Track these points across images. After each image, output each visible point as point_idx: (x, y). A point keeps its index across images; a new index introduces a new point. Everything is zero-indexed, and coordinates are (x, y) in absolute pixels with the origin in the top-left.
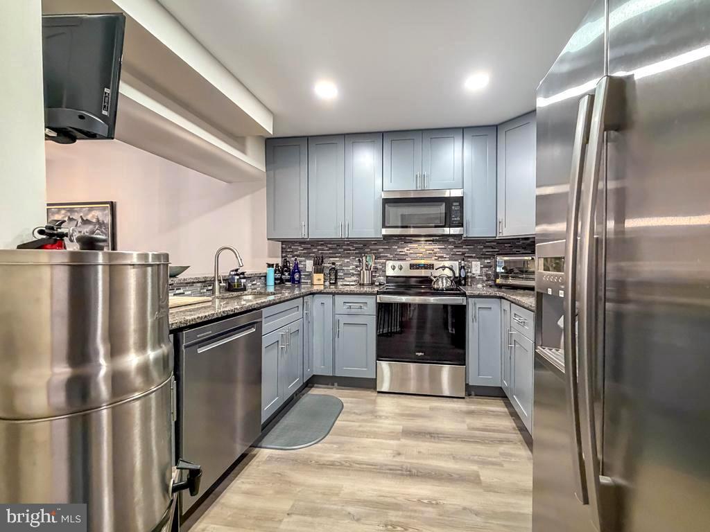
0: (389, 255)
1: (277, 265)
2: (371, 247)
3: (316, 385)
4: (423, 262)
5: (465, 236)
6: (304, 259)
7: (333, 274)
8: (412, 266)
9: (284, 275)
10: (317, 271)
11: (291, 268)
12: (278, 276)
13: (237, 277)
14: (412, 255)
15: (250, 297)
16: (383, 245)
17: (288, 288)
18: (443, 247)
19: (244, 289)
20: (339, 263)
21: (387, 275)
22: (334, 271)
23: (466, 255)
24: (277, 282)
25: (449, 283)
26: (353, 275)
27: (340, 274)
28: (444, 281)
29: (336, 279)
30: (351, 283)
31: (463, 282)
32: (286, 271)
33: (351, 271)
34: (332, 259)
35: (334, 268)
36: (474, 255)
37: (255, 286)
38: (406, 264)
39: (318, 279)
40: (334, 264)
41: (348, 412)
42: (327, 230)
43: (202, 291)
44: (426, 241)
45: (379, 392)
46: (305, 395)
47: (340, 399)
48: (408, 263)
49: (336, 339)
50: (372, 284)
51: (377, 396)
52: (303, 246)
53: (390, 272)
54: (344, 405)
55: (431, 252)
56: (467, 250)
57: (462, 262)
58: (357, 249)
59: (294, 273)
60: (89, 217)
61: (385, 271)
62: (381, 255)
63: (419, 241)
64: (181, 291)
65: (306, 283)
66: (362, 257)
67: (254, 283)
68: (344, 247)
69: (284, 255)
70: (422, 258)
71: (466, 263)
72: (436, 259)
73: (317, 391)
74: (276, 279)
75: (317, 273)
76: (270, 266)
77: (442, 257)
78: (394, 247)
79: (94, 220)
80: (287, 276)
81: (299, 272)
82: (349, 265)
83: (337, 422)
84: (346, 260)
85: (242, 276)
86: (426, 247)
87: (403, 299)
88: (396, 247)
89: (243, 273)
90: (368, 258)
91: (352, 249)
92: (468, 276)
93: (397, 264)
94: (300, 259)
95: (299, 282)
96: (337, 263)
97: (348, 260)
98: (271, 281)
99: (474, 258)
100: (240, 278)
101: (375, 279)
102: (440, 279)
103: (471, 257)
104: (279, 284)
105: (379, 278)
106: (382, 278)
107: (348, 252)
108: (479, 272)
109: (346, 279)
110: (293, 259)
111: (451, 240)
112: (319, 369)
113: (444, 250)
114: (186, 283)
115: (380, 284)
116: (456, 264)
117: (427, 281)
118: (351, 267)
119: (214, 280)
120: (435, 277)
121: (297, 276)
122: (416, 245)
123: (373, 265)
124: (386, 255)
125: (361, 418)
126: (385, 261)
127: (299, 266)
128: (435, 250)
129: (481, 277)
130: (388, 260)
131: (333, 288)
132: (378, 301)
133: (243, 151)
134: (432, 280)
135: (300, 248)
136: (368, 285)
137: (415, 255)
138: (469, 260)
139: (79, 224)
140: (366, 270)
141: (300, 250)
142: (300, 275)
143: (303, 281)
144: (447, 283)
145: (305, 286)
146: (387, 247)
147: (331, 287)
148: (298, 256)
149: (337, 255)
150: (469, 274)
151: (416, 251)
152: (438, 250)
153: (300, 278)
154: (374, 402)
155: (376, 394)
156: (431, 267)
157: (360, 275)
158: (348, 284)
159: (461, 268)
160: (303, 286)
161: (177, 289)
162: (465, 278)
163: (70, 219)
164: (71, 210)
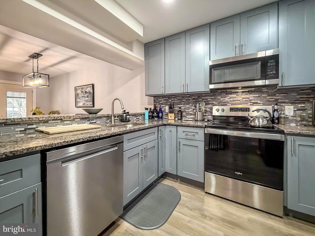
0: (215, 102)
1: (150, 109)
2: (202, 98)
3: (167, 177)
4: (240, 106)
5: (280, 85)
6: (165, 105)
7: (180, 114)
8: (232, 110)
9: (154, 114)
10: (171, 112)
11: (158, 110)
12: (151, 114)
13: (125, 115)
14: (231, 102)
15: (131, 126)
16: (211, 96)
17: (156, 121)
18: (258, 96)
19: (129, 121)
20: (184, 108)
21: (213, 115)
22: (181, 112)
23: (279, 101)
24: (150, 117)
25: (265, 122)
26: (192, 114)
27: (184, 114)
28: (261, 120)
29: (181, 116)
30: (190, 119)
31: (276, 121)
32: (155, 112)
33: (190, 112)
34: (179, 105)
35: (180, 111)
36: (288, 101)
37: (138, 119)
38: (227, 108)
39: (171, 116)
40: (180, 108)
41: (183, 205)
42: (175, 88)
43: (106, 121)
44: (243, 92)
45: (206, 193)
46: (160, 184)
47: (180, 191)
48: (229, 107)
49: (179, 153)
50: (203, 120)
51: (204, 195)
52: (164, 98)
53: (215, 113)
54: (182, 197)
55: (247, 99)
56: (280, 97)
57: (276, 106)
58: (194, 99)
59: (159, 113)
60: (87, 91)
61: (212, 113)
62: (210, 102)
63: (237, 92)
64: (94, 121)
65: (166, 118)
66: (196, 104)
67: (138, 118)
68: (186, 98)
69: (155, 103)
70: (240, 104)
71: (279, 107)
72: (251, 105)
73: (167, 182)
74: (149, 116)
75: (170, 113)
76: (146, 109)
77: (257, 103)
78: (218, 97)
79: (88, 92)
80: (155, 114)
81: (162, 112)
82: (188, 108)
83: (174, 212)
84: (187, 106)
85: (127, 114)
86: (243, 96)
87: (225, 132)
88: (220, 97)
89: (128, 113)
90: (201, 104)
91: (191, 99)
92: (281, 117)
93: (220, 108)
94: (163, 105)
95: (162, 118)
96: (182, 108)
97: (189, 106)
98: (147, 117)
99: (287, 103)
100: (127, 115)
101: (206, 117)
102: (257, 119)
103: (285, 102)
104: (151, 118)
105: (208, 116)
106: (210, 116)
107: (189, 101)
108: (292, 114)
109: (187, 117)
110: (159, 106)
111: (265, 90)
112: (169, 169)
113: (259, 98)
114: (97, 117)
115: (208, 121)
116: (270, 108)
117: (244, 120)
118: (190, 110)
119: (112, 116)
120: (252, 117)
121: (160, 115)
122: (235, 96)
123: (204, 109)
124: (213, 102)
125: (192, 213)
126: (212, 106)
127: (162, 109)
128: (250, 98)
129: (295, 118)
130: (214, 105)
131: (179, 122)
132: (206, 132)
133: (131, 50)
134: (249, 120)
135: (163, 100)
136: (201, 121)
137: (234, 102)
138: (282, 104)
139: (84, 93)
140: (199, 111)
141: (162, 101)
142: (162, 114)
143: (164, 117)
144: (263, 122)
145: (165, 120)
146: (214, 97)
147: (179, 121)
148: (161, 104)
149: (182, 103)
150: (282, 115)
151: (235, 99)
152: (253, 98)
153: (162, 116)
154: (202, 201)
155: (204, 194)
156: (247, 110)
157: (195, 114)
158: (188, 120)
159: (274, 111)
160: (164, 120)
161: (91, 120)
162: (278, 118)
163: (82, 92)
164: (82, 88)
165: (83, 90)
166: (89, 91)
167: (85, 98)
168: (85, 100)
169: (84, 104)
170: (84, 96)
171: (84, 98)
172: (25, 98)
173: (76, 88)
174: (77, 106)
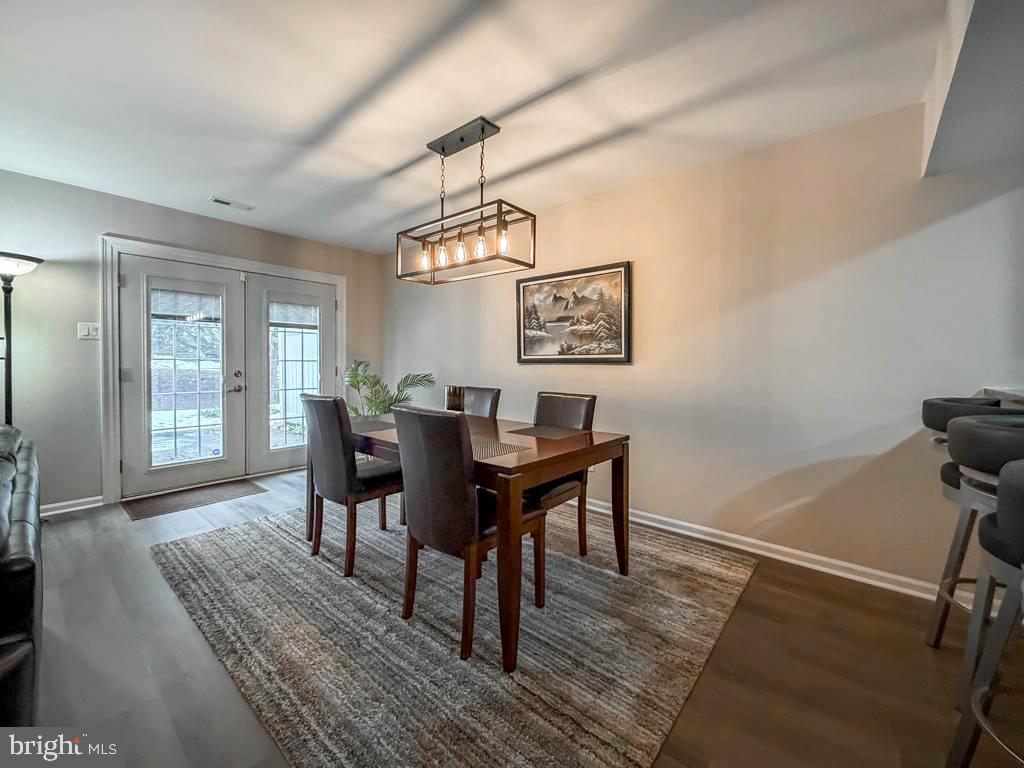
60: (587, 293)
79: (595, 297)
139: (571, 305)
163: (557, 299)
164: (559, 285)
165: (566, 293)
166: (601, 295)
167: (571, 325)
168: (573, 333)
169: (570, 348)
170: (573, 318)
171: (568, 324)
172: (315, 327)
173: (522, 285)
174: (523, 357)
